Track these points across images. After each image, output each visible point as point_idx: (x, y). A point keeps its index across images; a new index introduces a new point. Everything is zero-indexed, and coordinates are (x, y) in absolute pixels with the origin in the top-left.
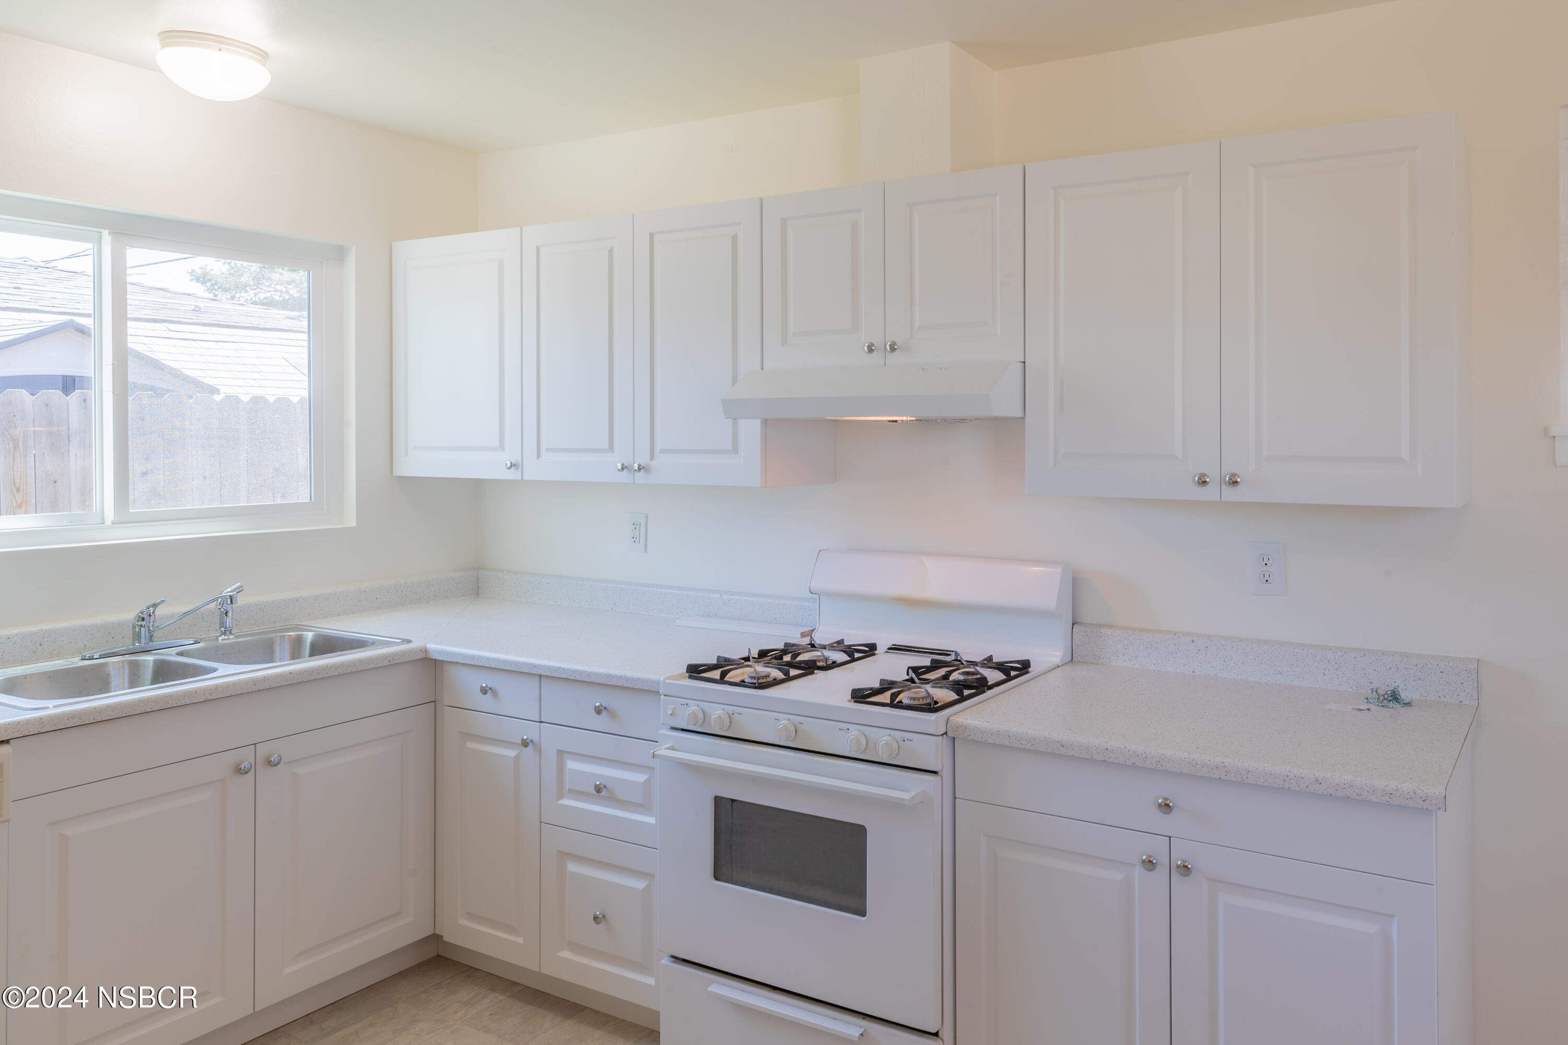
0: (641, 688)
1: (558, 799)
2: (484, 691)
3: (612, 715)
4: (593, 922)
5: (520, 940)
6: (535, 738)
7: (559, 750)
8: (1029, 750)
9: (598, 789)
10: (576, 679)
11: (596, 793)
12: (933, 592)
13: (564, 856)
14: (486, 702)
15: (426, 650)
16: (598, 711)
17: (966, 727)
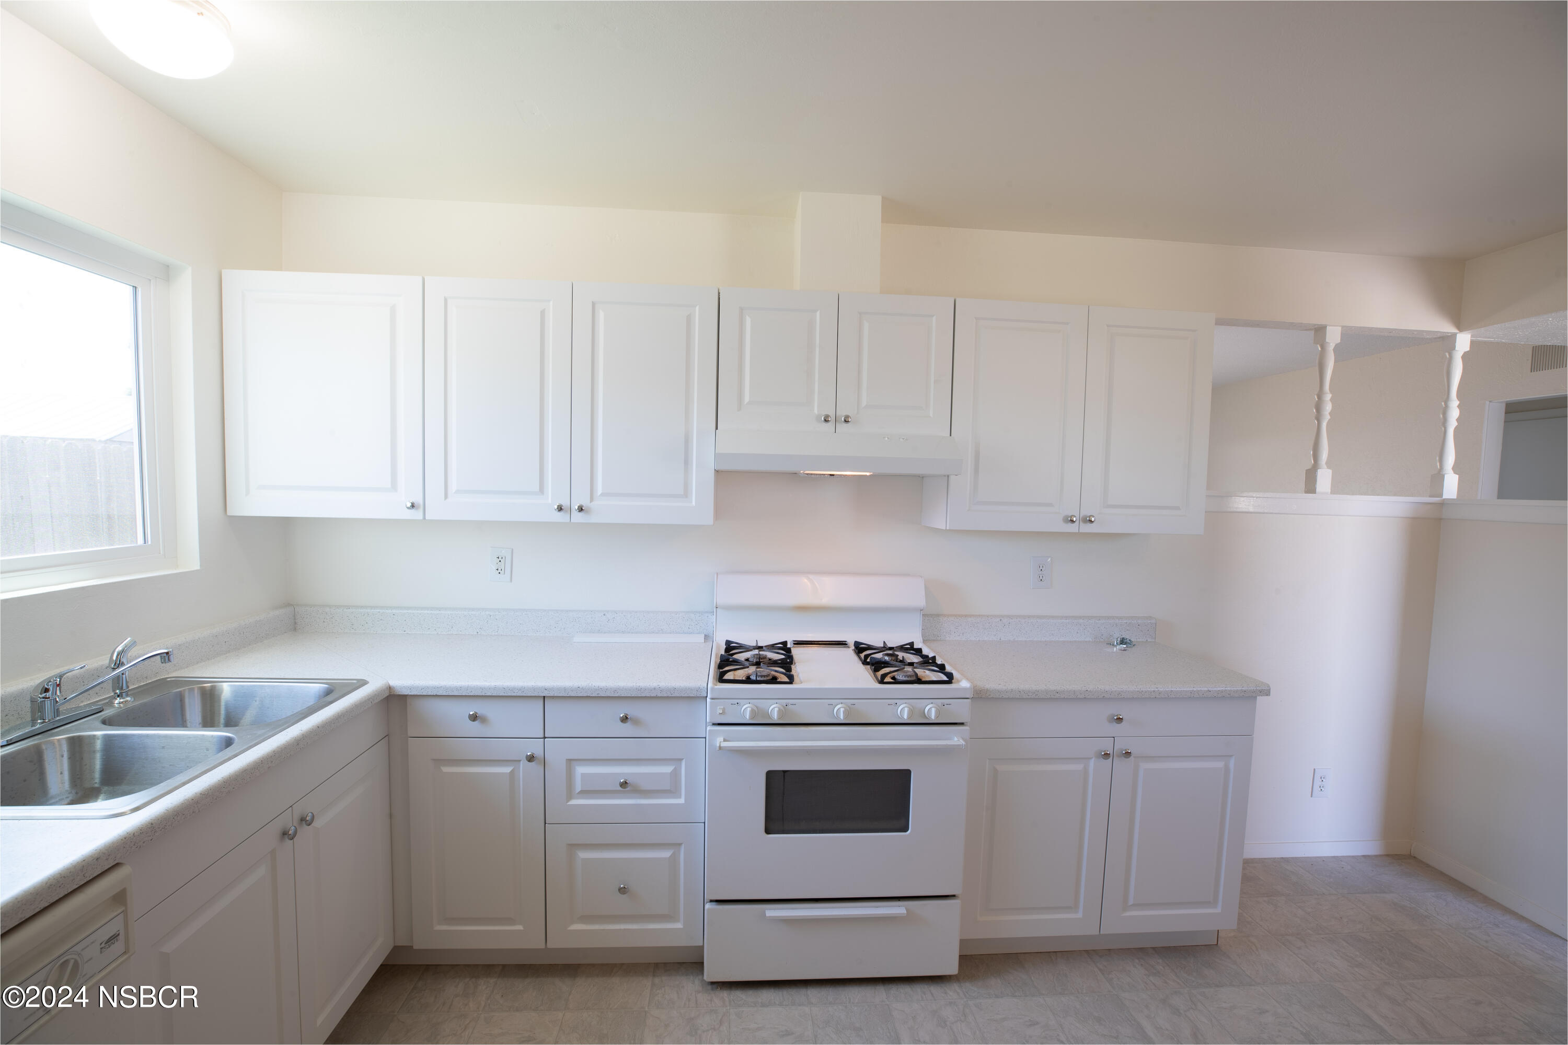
0: (678, 695)
1: (567, 802)
2: (474, 718)
3: (637, 722)
4: (618, 893)
5: (520, 927)
6: (538, 752)
7: (568, 759)
8: (1034, 698)
9: (624, 784)
10: (599, 695)
11: (620, 789)
12: (825, 600)
13: (574, 847)
14: (475, 728)
15: (390, 688)
16: (625, 719)
17: (987, 690)
